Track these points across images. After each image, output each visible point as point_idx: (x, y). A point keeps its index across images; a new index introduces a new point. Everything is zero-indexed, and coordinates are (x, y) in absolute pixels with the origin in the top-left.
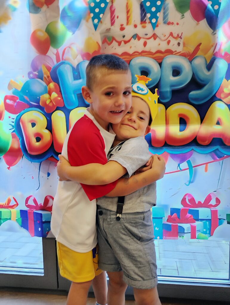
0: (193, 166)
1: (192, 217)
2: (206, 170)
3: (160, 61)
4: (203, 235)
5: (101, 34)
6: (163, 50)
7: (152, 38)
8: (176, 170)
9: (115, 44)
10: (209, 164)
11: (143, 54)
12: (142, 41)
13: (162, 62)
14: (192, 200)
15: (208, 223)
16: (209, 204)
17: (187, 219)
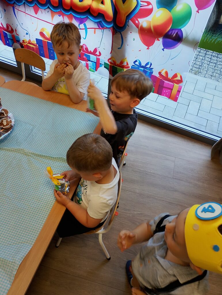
0: (87, 28)
1: (87, 59)
2: (95, 33)
4: (92, 70)
10: (96, 29)
14: (87, 49)
15: (94, 64)
16: (96, 54)
17: (84, 59)
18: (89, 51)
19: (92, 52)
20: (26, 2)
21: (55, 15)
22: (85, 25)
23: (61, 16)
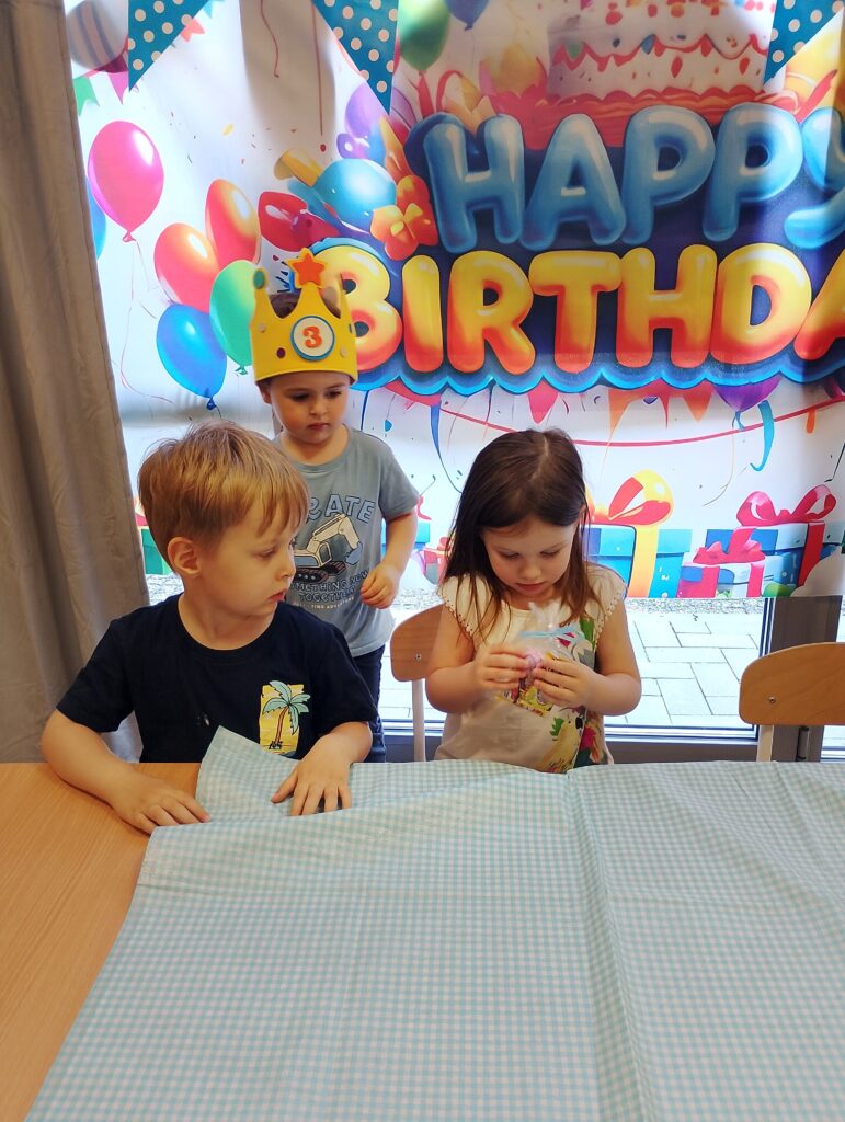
0: (774, 417)
1: (759, 549)
2: (810, 427)
3: (716, 119)
5: (551, 32)
6: (727, 88)
7: (699, 51)
8: (731, 429)
9: (589, 63)
10: (818, 411)
11: (668, 97)
12: (669, 56)
13: (720, 122)
14: (768, 508)
16: (810, 512)
17: (747, 551)
18: (777, 513)
19: (791, 512)
20: (499, 381)
21: (628, 403)
22: (765, 408)
23: (659, 401)
